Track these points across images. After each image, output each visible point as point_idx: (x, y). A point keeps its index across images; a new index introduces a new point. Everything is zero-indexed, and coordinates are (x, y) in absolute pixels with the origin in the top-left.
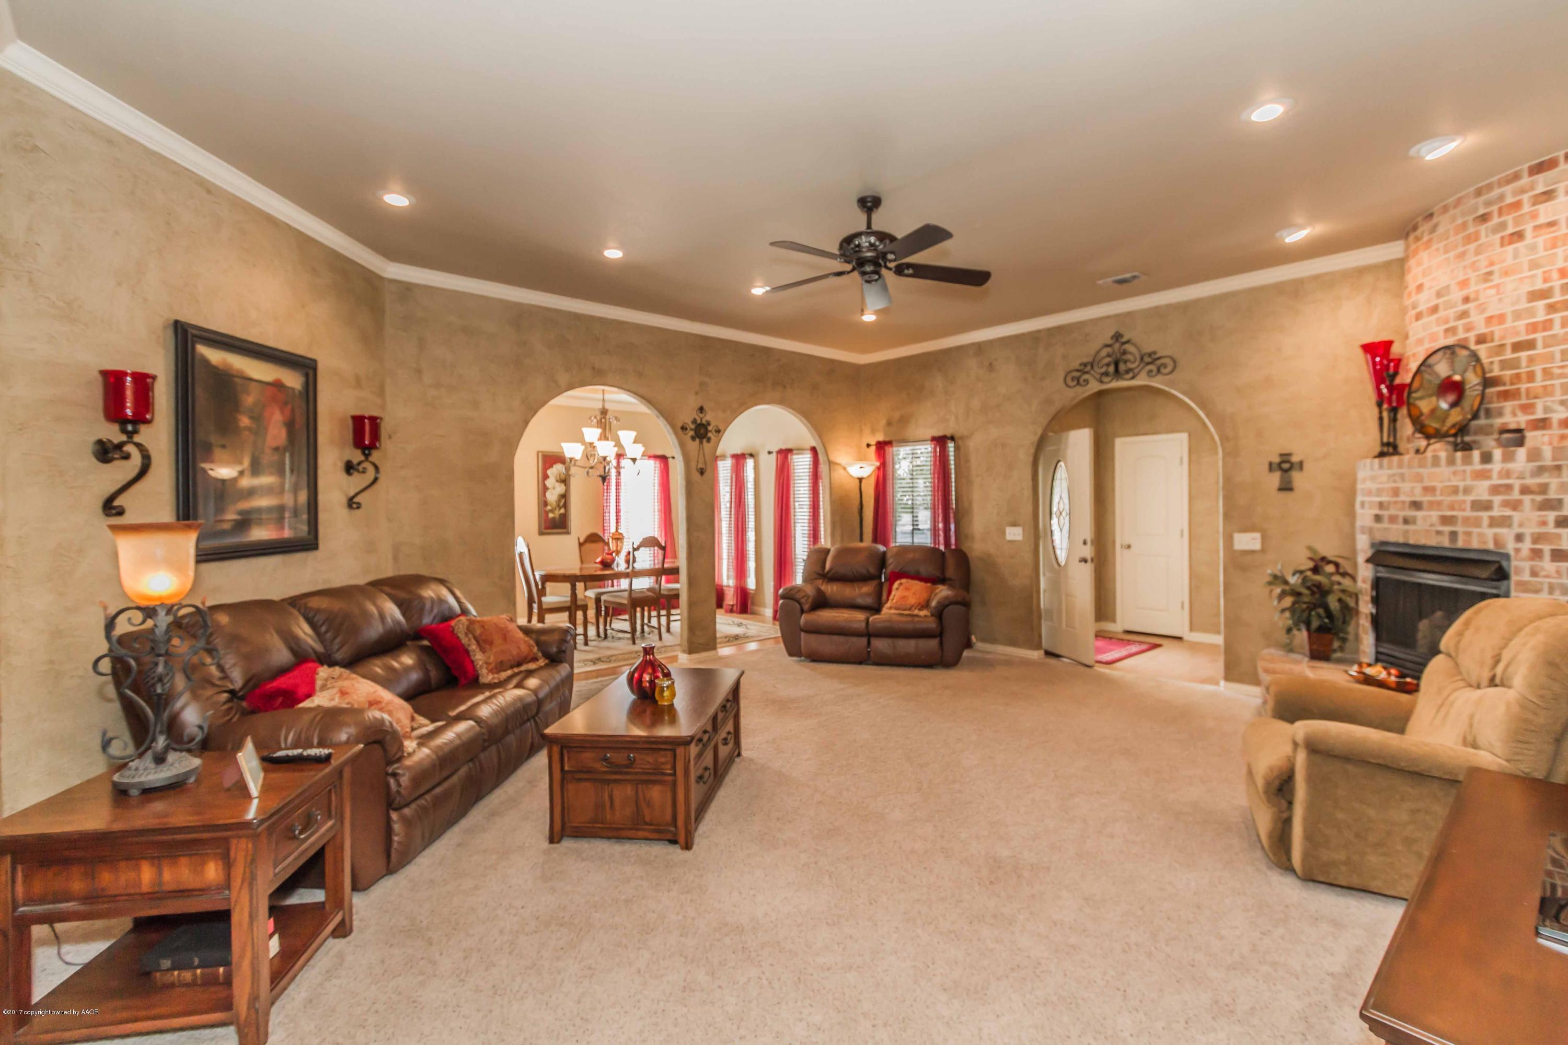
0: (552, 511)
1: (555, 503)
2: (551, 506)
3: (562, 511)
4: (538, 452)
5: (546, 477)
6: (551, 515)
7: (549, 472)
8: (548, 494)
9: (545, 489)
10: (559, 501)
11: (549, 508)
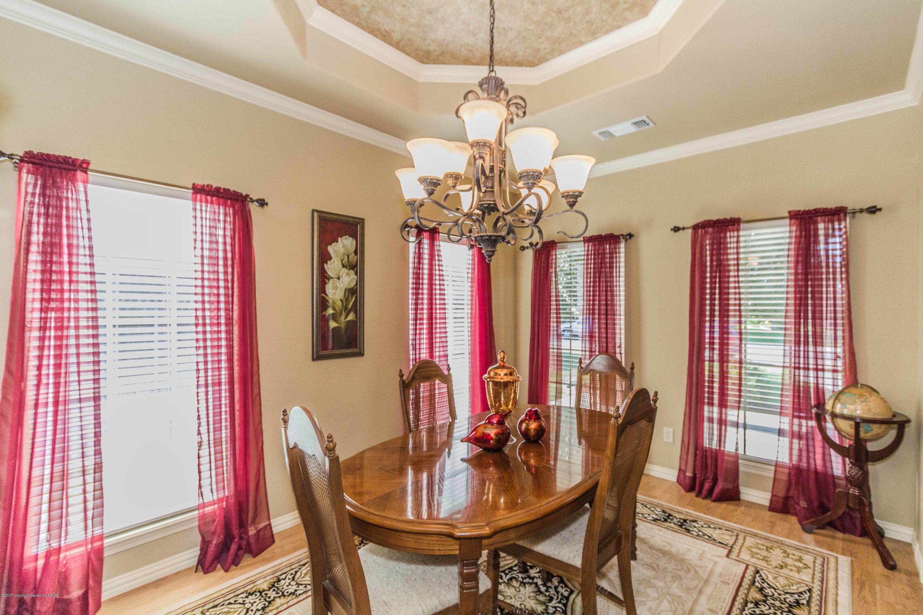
0: (335, 317)
1: (339, 303)
2: (334, 309)
3: (351, 317)
4: (313, 211)
5: (324, 257)
6: (333, 324)
7: (330, 249)
8: (329, 288)
9: (324, 278)
10: (347, 300)
11: (330, 311)
